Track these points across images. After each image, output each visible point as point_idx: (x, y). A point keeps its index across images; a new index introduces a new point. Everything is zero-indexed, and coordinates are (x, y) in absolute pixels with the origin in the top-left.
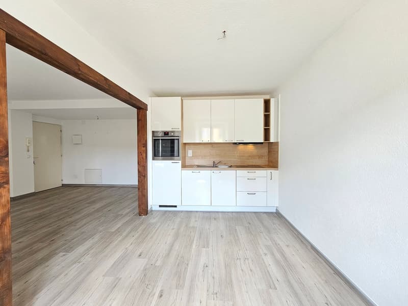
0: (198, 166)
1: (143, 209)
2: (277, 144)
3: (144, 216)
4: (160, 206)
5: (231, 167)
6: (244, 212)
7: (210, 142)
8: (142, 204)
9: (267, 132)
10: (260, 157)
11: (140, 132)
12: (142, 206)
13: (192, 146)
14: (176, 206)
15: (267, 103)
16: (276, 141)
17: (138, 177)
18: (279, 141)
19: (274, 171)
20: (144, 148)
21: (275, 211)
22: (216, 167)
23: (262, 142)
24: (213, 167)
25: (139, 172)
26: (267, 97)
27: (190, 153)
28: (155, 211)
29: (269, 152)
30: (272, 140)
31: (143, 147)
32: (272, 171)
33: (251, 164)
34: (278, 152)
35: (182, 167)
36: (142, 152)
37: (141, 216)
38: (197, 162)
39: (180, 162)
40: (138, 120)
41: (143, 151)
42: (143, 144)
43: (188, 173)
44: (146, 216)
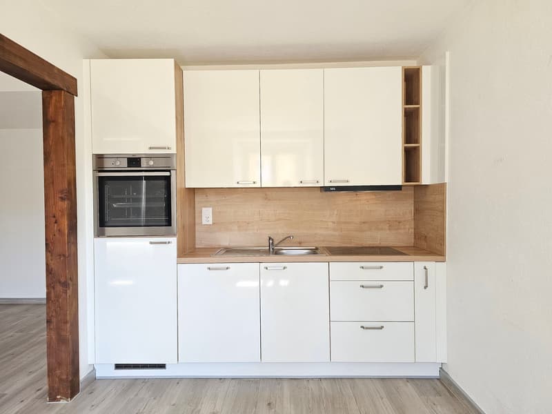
0: (229, 251)
1: (61, 380)
2: (440, 188)
3: (63, 402)
4: (118, 366)
5: (314, 252)
6: (352, 379)
7: (258, 185)
8: (60, 364)
9: (411, 158)
10: (394, 224)
11: (53, 156)
12: (58, 372)
13: (212, 198)
14: (162, 366)
15: (411, 80)
16: (436, 182)
17: (48, 286)
18: (446, 180)
19: (433, 266)
20: (65, 204)
21: (436, 374)
22: (277, 253)
23: (401, 184)
24: (268, 252)
25: (49, 271)
26: (412, 64)
27: (207, 215)
28: (102, 379)
29: (417, 211)
30: (426, 178)
31: (62, 199)
32: (428, 264)
33: (369, 242)
34: (443, 211)
35: (179, 256)
36: (58, 214)
37: (54, 399)
38: (226, 239)
39: (174, 240)
40: (47, 122)
41: (62, 211)
42: (62, 192)
43: (196, 270)
44: (70, 402)
